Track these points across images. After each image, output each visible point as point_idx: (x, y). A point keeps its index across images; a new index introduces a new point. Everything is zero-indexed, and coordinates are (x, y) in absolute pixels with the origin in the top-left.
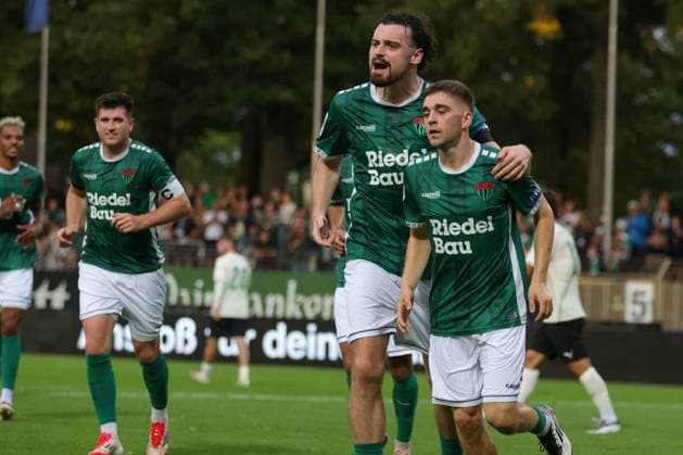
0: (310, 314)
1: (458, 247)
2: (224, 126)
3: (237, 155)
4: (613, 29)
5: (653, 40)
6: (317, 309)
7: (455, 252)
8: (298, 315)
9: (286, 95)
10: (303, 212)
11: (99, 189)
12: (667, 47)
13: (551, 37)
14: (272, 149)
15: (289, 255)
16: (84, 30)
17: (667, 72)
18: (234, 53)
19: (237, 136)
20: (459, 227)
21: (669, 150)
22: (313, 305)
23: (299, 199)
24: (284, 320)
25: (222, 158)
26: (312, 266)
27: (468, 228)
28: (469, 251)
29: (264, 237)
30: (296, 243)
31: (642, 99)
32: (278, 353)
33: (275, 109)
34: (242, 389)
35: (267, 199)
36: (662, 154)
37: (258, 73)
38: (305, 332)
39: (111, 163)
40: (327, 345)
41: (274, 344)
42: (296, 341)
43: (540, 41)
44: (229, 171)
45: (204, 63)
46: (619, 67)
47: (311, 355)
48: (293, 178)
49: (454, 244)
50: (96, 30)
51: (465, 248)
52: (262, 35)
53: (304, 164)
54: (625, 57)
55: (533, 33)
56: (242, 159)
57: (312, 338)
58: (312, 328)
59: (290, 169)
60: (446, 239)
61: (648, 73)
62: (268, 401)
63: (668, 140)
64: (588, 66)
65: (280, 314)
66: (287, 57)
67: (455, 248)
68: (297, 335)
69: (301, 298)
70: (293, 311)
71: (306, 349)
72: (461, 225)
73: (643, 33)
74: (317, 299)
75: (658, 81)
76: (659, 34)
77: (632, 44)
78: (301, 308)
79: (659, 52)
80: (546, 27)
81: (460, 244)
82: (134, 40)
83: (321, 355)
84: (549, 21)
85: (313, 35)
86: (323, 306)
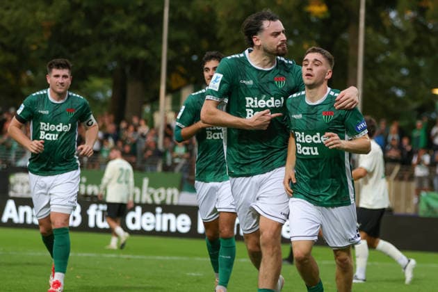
0: (158, 201)
1: (310, 150)
2: (102, 74)
3: (109, 93)
4: (362, 11)
5: (389, 19)
6: (163, 197)
7: (308, 153)
8: (150, 201)
9: (142, 54)
10: (153, 132)
11: (50, 120)
12: (398, 23)
13: (321, 16)
14: (133, 90)
15: (144, 161)
16: (8, 8)
17: (398, 41)
18: (108, 25)
19: (109, 81)
20: (311, 138)
21: (399, 93)
22: (160, 195)
23: (151, 123)
24: (140, 204)
25: (100, 95)
26: (159, 168)
27: (316, 139)
28: (317, 153)
29: (127, 149)
30: (149, 153)
31: (382, 58)
32: (136, 227)
33: (135, 63)
34: (112, 251)
35: (129, 123)
36: (394, 95)
37: (124, 39)
38: (154, 213)
39: (58, 104)
40: (169, 221)
41: (134, 221)
42: (148, 218)
43: (313, 19)
44: (104, 104)
45: (89, 32)
46: (366, 38)
47: (158, 229)
48: (147, 109)
49: (308, 148)
50: (16, 8)
51: (314, 151)
52: (127, 12)
53: (154, 100)
54: (370, 31)
55: (309, 13)
56: (113, 97)
57: (158, 216)
58: (159, 210)
59: (145, 103)
60: (304, 145)
61: (386, 41)
62: (129, 259)
63: (399, 86)
64: (345, 36)
65: (137, 200)
66: (144, 28)
67: (308, 151)
68: (148, 215)
69: (152, 190)
70: (146, 199)
71: (155, 224)
72: (312, 136)
73: (383, 14)
74: (162, 190)
75: (392, 46)
76: (393, 15)
77: (375, 21)
78: (152, 196)
79: (393, 27)
80: (318, 10)
81: (311, 148)
82: (41, 15)
83: (165, 228)
84: (320, 5)
85: (161, 13)
86: (166, 195)
